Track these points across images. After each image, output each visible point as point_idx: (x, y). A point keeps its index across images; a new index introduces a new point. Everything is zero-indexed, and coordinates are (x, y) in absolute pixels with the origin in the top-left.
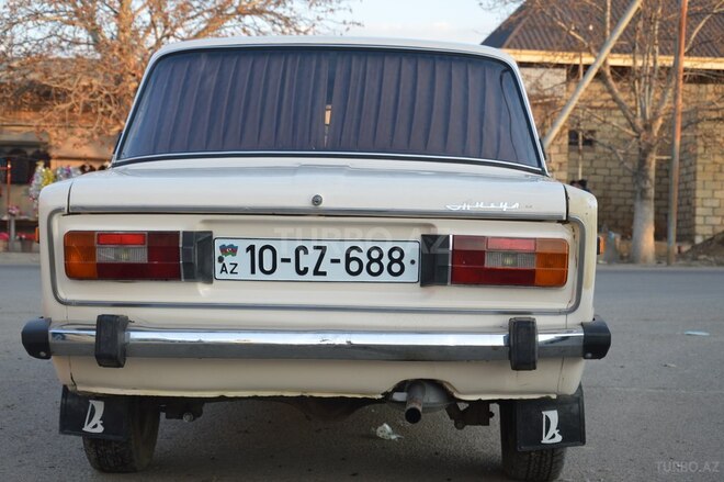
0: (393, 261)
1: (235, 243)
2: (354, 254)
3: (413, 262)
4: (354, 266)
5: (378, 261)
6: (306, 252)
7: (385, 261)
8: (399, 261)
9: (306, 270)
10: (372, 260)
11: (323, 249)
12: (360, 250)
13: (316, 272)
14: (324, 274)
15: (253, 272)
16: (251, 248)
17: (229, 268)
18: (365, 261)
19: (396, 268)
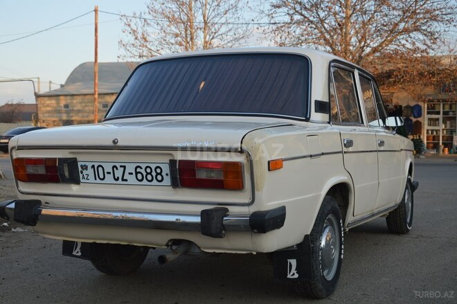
0: (157, 174)
1: (87, 164)
2: (138, 170)
3: (167, 175)
4: (140, 177)
5: (150, 173)
6: (117, 169)
7: (154, 174)
8: (160, 174)
9: (118, 178)
10: (147, 174)
11: (124, 167)
12: (141, 168)
13: (123, 180)
14: (126, 180)
15: (96, 179)
16: (93, 166)
17: (86, 177)
18: (145, 174)
19: (159, 178)
